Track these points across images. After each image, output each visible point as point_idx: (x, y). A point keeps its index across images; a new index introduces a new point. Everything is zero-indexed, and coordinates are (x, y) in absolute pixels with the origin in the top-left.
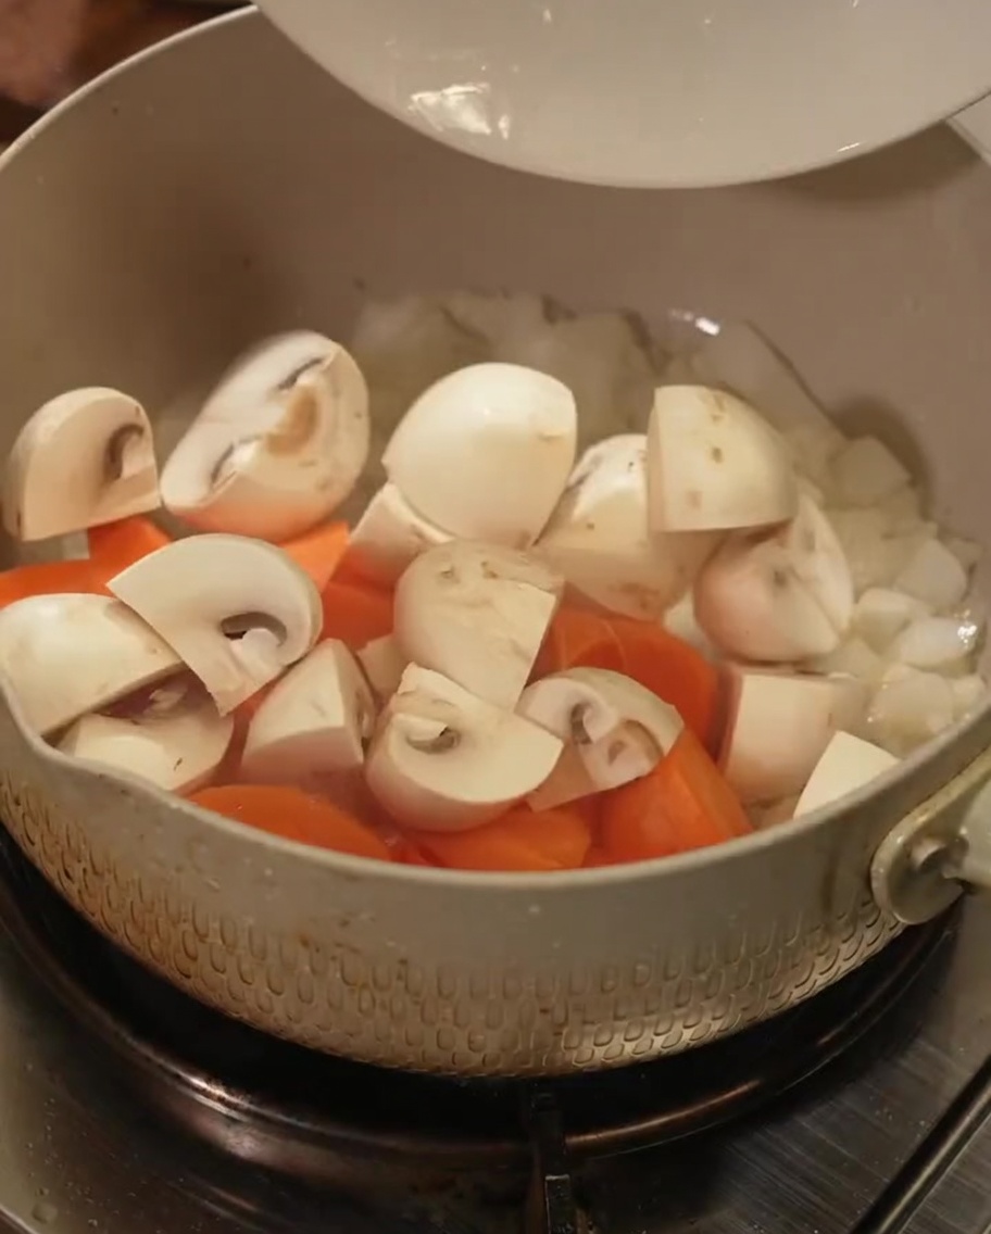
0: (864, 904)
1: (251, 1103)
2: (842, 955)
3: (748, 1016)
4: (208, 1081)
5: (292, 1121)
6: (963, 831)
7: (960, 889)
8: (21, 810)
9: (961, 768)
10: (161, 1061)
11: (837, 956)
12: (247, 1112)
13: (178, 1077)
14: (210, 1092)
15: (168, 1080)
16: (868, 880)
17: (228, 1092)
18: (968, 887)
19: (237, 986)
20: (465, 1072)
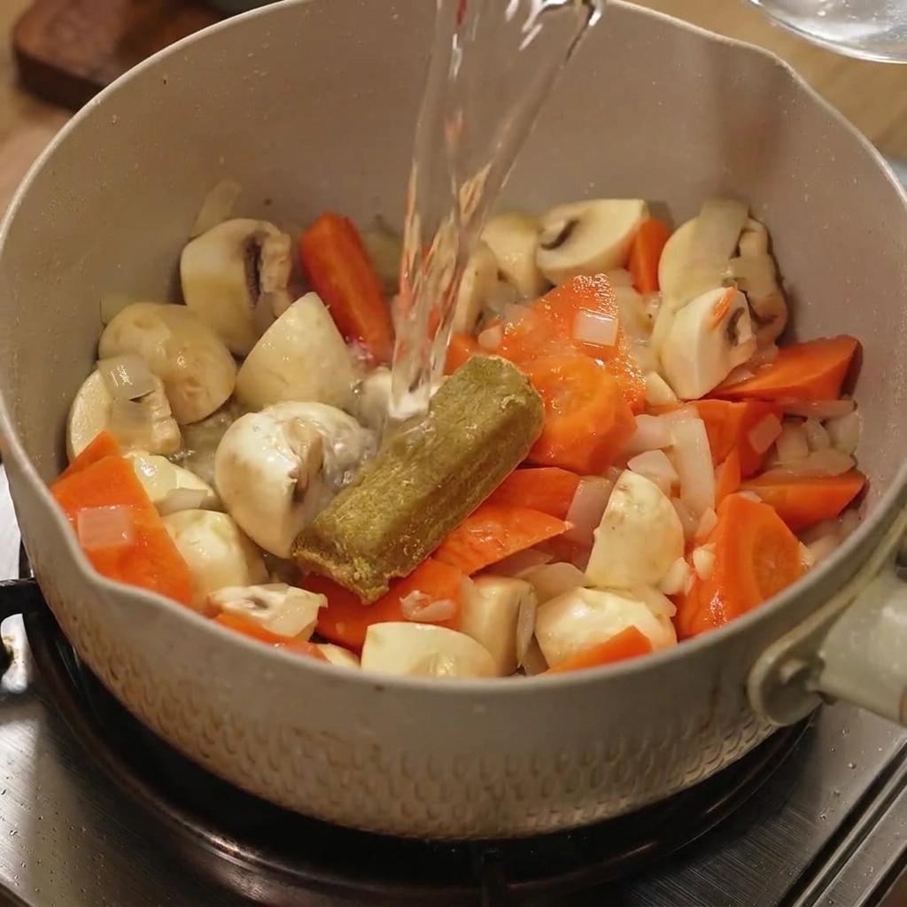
0: (742, 710)
1: (259, 856)
2: (725, 750)
3: (650, 795)
4: (224, 839)
5: (292, 871)
6: (822, 654)
7: (820, 700)
8: (77, 625)
9: (821, 604)
10: (187, 823)
11: (721, 750)
12: (257, 864)
13: (201, 836)
14: (226, 848)
15: (194, 839)
16: (744, 690)
17: (241, 847)
18: (827, 698)
19: (246, 766)
20: (427, 835)
